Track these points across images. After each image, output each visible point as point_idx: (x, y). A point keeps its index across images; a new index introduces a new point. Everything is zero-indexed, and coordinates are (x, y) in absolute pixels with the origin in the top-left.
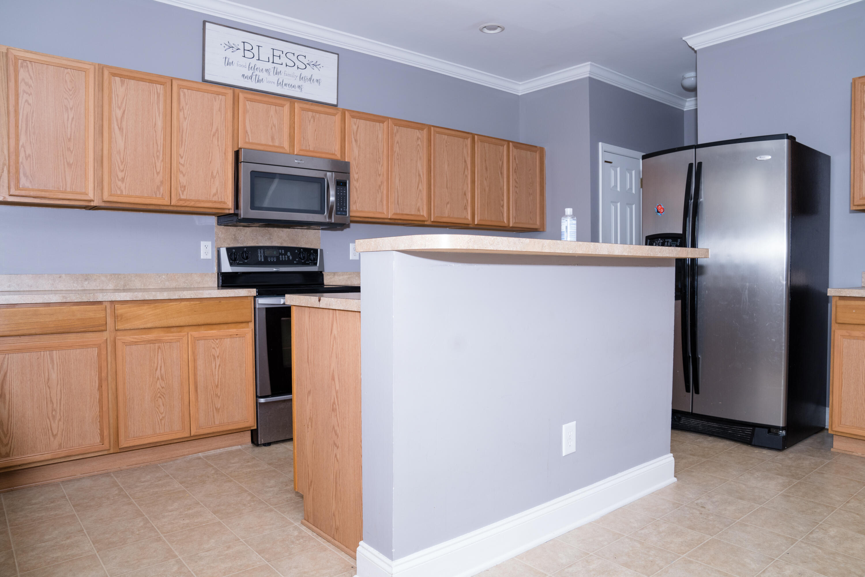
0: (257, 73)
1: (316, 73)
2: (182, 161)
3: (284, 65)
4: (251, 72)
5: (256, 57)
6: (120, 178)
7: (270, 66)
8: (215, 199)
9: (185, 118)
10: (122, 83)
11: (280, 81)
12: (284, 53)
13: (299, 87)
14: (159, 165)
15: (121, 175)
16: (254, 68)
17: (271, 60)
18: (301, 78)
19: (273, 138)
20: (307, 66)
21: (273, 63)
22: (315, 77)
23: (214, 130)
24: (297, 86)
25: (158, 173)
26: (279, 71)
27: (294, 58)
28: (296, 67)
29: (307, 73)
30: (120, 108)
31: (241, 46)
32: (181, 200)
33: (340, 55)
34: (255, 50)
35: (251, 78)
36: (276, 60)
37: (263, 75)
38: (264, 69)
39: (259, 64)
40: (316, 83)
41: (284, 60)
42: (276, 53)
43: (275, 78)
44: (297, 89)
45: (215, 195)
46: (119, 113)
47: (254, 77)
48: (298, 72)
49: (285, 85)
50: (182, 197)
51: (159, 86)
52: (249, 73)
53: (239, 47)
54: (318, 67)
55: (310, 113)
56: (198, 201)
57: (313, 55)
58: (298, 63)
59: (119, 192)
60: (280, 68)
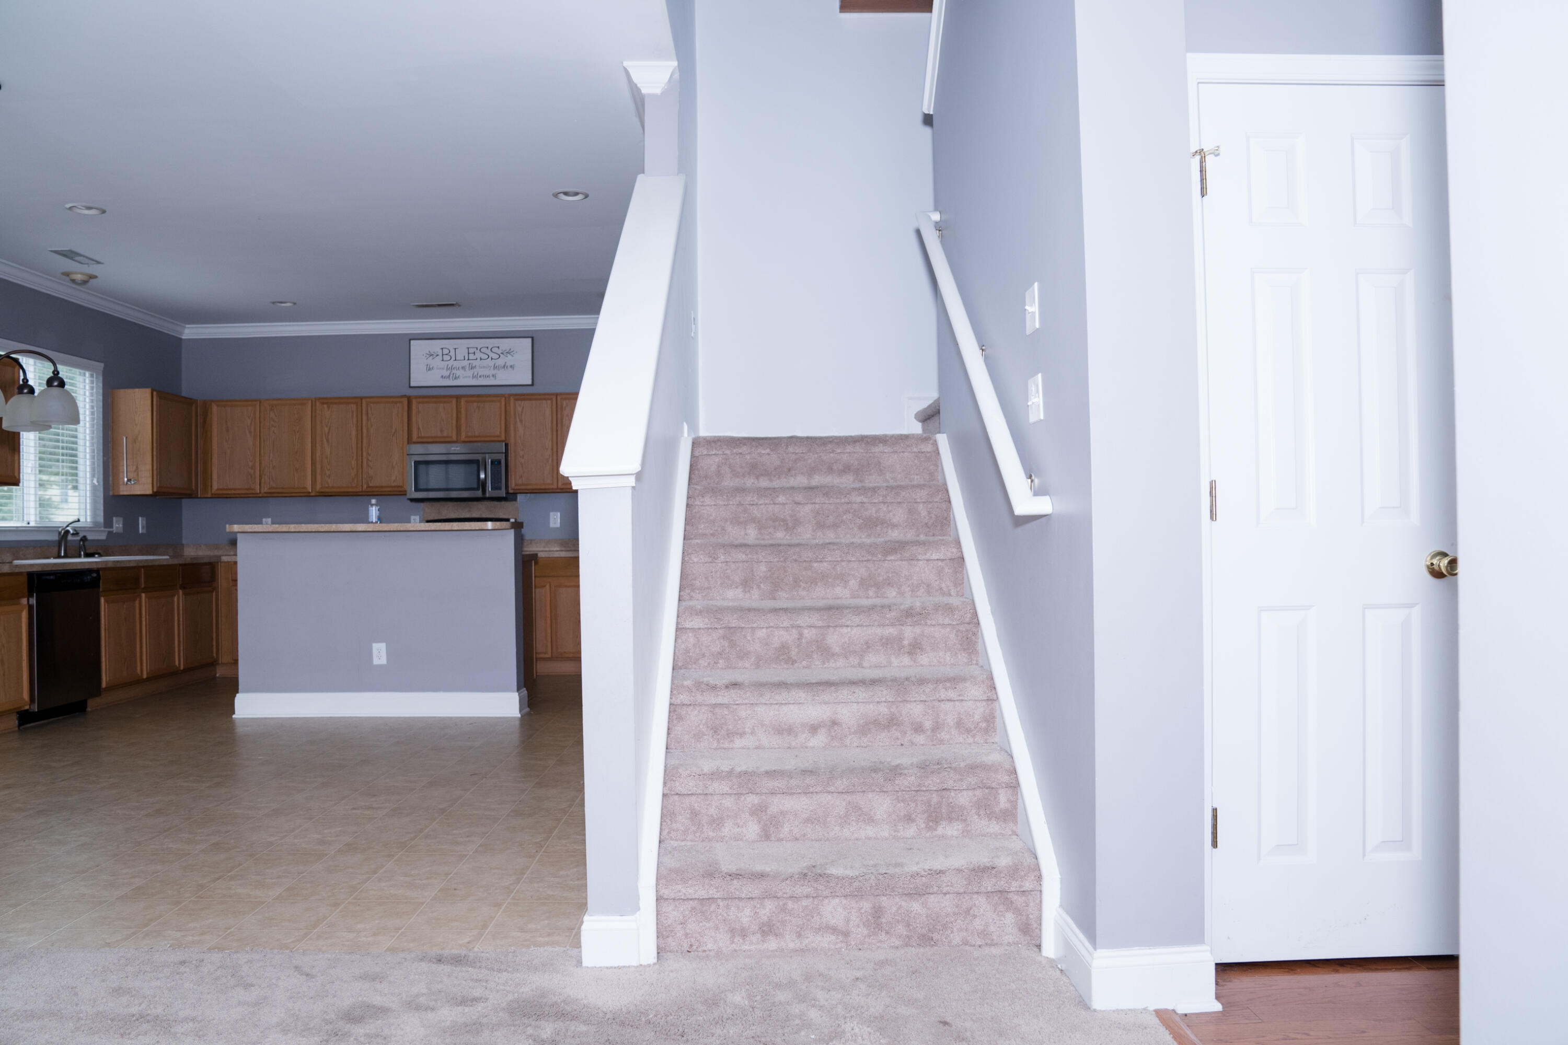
0: (454, 371)
1: (509, 360)
2: (370, 458)
3: (479, 359)
4: (449, 372)
5: (453, 358)
6: (327, 475)
7: (466, 363)
8: (395, 484)
9: (372, 426)
10: (328, 408)
11: (476, 374)
12: (479, 349)
13: (493, 376)
14: (354, 463)
15: (328, 473)
16: (452, 368)
17: (466, 358)
18: (495, 367)
19: (442, 431)
20: (501, 355)
21: (468, 359)
22: (508, 364)
23: (393, 431)
24: (491, 375)
25: (353, 469)
26: (474, 365)
27: (488, 352)
28: (490, 358)
29: (500, 362)
30: (327, 426)
31: (440, 353)
32: (368, 487)
33: (534, 339)
34: (452, 354)
35: (449, 377)
36: (471, 356)
37: (458, 373)
38: (460, 367)
39: (456, 364)
40: (510, 369)
41: (478, 355)
42: (471, 351)
43: (470, 373)
44: (491, 378)
45: (394, 481)
46: (326, 429)
47: (451, 376)
48: (490, 363)
49: (480, 377)
50: (370, 485)
51: (352, 405)
52: (446, 373)
53: (438, 353)
54: (512, 353)
55: (475, 404)
56: (382, 487)
57: (506, 344)
58: (492, 355)
59: (327, 485)
60: (475, 363)
